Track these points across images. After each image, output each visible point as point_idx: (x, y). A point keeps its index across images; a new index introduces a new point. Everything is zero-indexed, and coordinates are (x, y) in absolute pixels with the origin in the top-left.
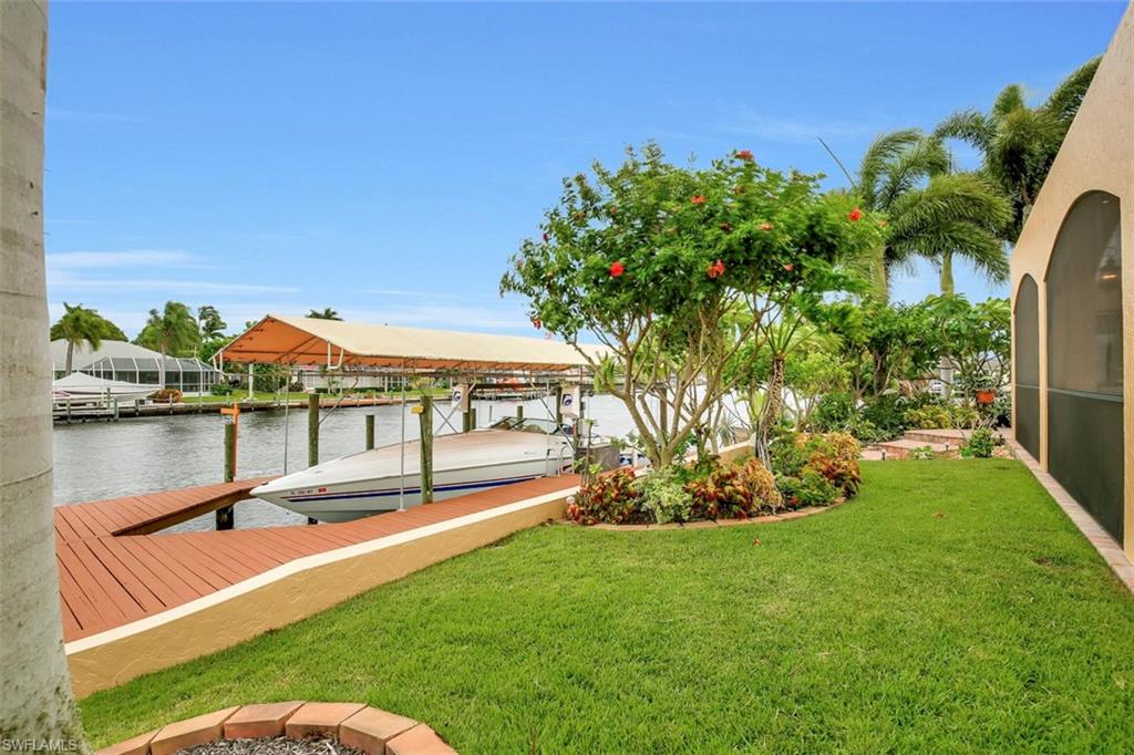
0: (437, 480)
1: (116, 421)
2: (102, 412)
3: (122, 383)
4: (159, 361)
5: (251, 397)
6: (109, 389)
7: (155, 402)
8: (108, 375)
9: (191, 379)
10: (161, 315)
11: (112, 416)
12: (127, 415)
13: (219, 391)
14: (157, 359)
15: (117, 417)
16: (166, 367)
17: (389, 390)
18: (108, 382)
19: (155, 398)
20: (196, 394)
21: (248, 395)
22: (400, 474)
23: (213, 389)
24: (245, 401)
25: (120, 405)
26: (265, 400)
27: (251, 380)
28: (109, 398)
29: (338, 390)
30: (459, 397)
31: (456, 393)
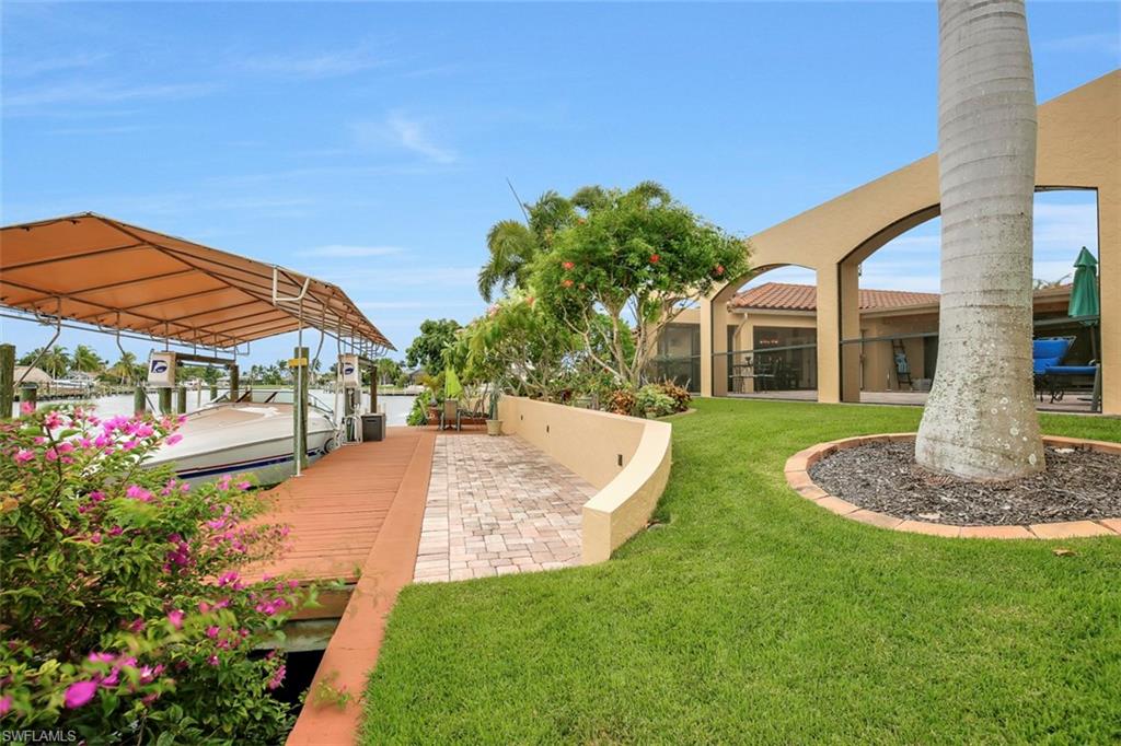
30: (164, 368)
31: (155, 363)
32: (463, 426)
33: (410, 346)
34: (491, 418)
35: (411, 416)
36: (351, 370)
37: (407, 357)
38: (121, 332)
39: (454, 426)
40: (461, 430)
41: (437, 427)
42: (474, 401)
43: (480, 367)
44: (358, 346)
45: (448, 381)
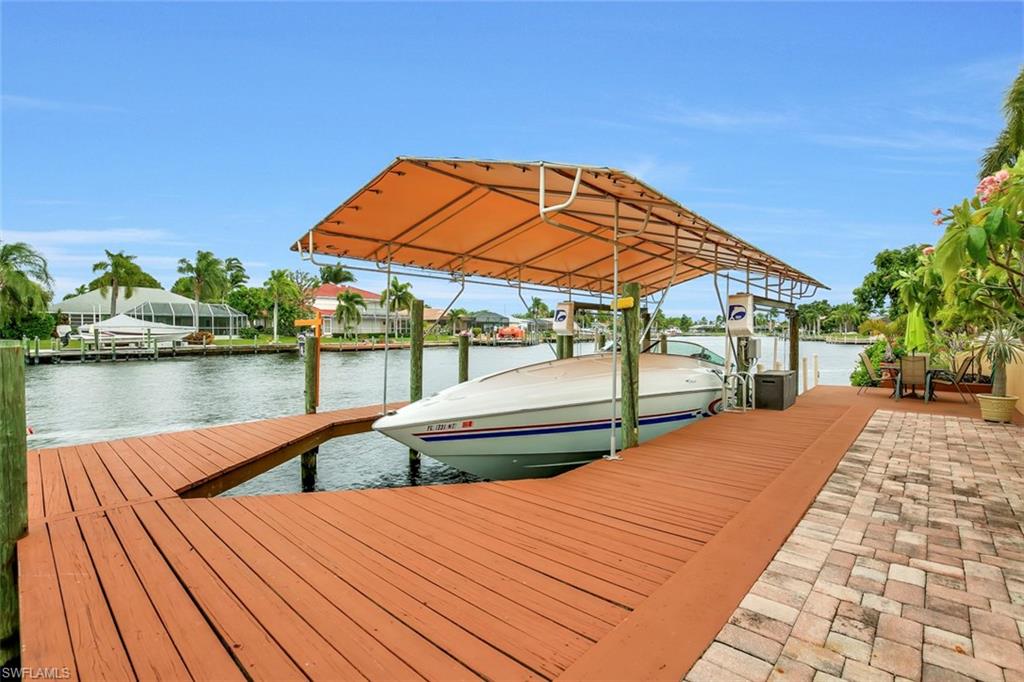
0: (644, 409)
1: (156, 360)
2: (143, 352)
3: (161, 324)
4: (192, 305)
5: (275, 340)
6: (149, 330)
7: (190, 343)
8: (148, 318)
9: (222, 324)
10: (194, 263)
11: (152, 355)
12: (165, 355)
13: (247, 334)
14: (190, 305)
15: (156, 356)
16: (199, 313)
17: (399, 336)
18: (148, 323)
19: (190, 339)
20: (227, 337)
21: (273, 338)
22: (610, 397)
23: (241, 332)
24: (270, 344)
25: (159, 345)
26: (288, 343)
27: (275, 325)
28: (150, 338)
29: (354, 336)
30: (564, 317)
31: (558, 312)
32: (937, 393)
33: (859, 285)
34: (988, 391)
35: (855, 373)
36: (742, 314)
37: (855, 300)
38: (522, 285)
39: (920, 393)
40: (932, 399)
41: (891, 391)
42: (961, 357)
43: (970, 304)
44: (776, 289)
45: (910, 329)
